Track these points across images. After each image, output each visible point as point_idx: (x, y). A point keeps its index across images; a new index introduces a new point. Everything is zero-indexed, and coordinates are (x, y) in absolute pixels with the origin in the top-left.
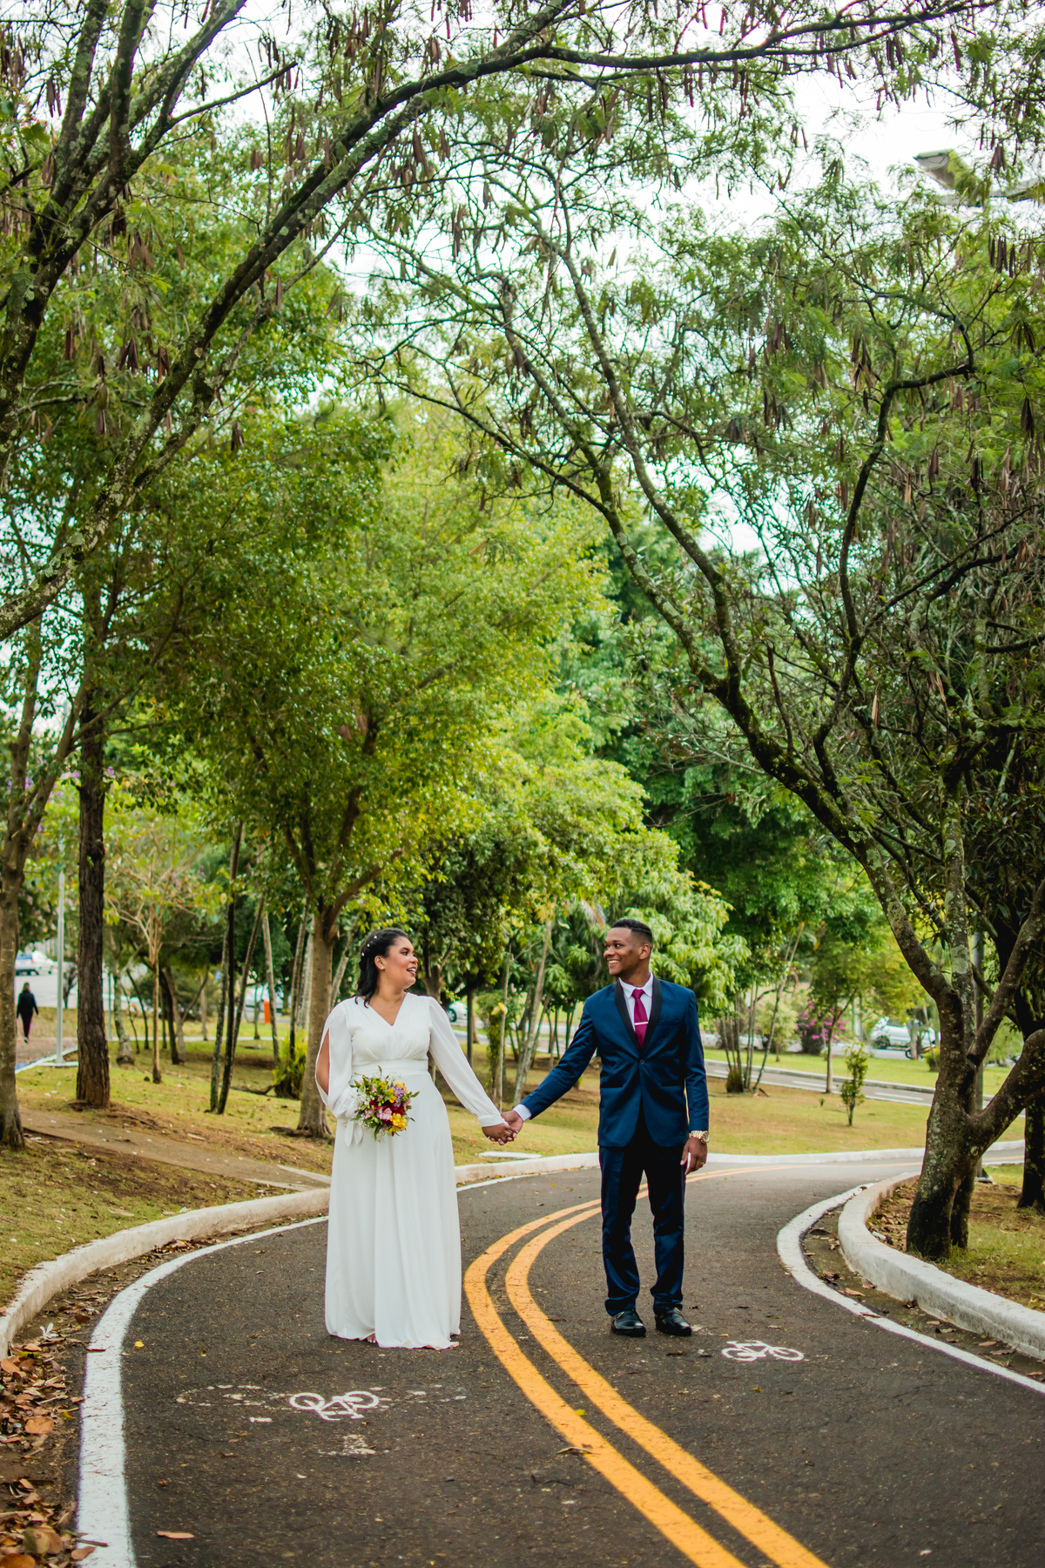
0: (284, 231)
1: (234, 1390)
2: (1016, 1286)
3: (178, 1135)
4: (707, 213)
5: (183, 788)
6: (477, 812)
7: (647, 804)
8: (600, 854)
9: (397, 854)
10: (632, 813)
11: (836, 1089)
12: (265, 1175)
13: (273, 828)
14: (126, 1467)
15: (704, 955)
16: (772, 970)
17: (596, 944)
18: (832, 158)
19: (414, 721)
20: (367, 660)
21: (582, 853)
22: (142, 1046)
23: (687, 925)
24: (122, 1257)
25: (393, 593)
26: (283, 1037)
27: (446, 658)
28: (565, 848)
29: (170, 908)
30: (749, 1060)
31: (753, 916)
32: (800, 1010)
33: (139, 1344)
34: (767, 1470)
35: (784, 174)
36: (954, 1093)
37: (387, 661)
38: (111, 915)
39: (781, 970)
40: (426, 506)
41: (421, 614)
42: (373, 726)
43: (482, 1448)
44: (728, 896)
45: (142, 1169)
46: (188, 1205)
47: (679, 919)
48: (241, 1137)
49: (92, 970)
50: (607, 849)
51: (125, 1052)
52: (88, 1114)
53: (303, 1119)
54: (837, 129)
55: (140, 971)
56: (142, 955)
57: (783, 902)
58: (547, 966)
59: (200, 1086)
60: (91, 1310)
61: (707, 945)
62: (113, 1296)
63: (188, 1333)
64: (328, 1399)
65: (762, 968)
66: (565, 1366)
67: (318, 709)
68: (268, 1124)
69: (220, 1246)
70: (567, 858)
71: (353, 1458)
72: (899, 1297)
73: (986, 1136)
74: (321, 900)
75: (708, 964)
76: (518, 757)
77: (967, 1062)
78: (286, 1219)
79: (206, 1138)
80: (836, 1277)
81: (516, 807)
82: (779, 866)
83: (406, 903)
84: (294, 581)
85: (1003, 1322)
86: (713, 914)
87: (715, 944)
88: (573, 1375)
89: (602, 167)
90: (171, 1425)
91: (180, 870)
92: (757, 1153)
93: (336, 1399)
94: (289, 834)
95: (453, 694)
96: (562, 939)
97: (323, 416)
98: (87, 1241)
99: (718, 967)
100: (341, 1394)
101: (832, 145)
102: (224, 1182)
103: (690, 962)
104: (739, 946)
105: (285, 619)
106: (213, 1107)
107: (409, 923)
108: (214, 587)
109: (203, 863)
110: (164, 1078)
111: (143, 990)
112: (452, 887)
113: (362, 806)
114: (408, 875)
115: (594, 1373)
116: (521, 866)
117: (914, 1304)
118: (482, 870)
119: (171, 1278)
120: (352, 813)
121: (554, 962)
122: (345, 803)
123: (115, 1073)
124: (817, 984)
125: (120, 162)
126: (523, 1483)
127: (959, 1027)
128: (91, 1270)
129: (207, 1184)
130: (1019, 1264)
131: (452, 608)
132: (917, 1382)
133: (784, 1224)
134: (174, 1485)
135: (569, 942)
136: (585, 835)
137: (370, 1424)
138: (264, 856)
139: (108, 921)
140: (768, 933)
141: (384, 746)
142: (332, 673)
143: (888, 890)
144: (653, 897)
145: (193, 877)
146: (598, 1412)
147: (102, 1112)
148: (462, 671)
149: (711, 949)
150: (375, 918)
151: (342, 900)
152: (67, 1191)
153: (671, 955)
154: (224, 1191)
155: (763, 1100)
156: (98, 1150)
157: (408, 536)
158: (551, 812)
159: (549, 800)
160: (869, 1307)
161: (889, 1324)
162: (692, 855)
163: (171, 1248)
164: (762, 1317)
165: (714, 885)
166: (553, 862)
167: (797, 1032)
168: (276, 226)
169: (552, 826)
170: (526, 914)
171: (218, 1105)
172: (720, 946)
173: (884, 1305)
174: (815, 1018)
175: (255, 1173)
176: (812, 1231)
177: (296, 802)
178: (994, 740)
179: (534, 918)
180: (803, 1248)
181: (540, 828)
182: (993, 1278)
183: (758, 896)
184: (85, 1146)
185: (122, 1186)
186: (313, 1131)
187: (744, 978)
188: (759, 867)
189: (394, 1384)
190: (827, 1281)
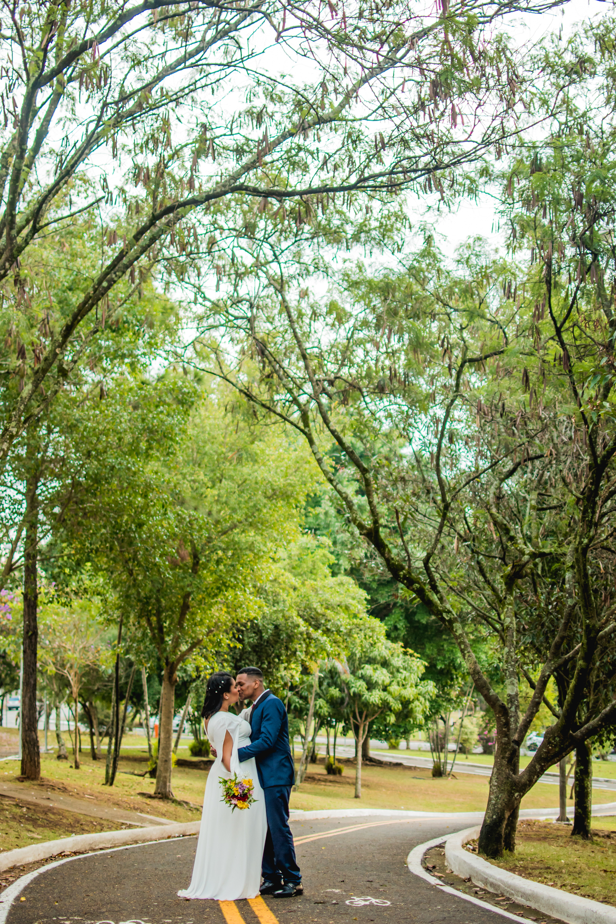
0: (105, 284)
2: (537, 872)
3: (79, 795)
4: (366, 264)
6: (259, 607)
7: (369, 602)
8: (339, 632)
9: (211, 631)
10: (360, 608)
12: (128, 818)
13: (140, 617)
15: (409, 693)
16: (455, 702)
17: (344, 686)
18: (428, 234)
19: (220, 553)
20: (185, 519)
21: (327, 632)
23: (399, 675)
25: (206, 480)
26: (154, 743)
27: (237, 517)
28: (317, 627)
29: (85, 665)
30: (446, 757)
31: (441, 670)
32: (480, 727)
33: (23, 899)
35: (400, 243)
36: (505, 762)
37: (196, 519)
38: (51, 670)
39: (461, 703)
41: (224, 492)
42: (196, 557)
44: (423, 656)
45: (54, 814)
46: (77, 833)
47: (396, 671)
48: (120, 797)
49: (30, 699)
50: (342, 629)
51: (63, 752)
52: (27, 784)
53: (158, 788)
57: (459, 661)
58: (316, 700)
59: (99, 770)
61: (411, 686)
62: (18, 878)
63: (53, 894)
64: (116, 923)
65: (449, 701)
66: (254, 909)
68: (139, 791)
69: (91, 854)
70: (316, 634)
72: (463, 877)
73: (524, 786)
74: (167, 659)
75: (412, 699)
76: (290, 575)
77: (512, 744)
78: (135, 842)
79: (97, 798)
80: (434, 867)
81: (288, 604)
83: (219, 662)
84: (135, 474)
85: (509, 886)
86: (415, 668)
87: (416, 685)
88: (257, 913)
89: (307, 239)
92: (443, 811)
93: (121, 923)
94: (149, 621)
95: (243, 538)
96: (325, 683)
97: (161, 378)
98: (10, 850)
99: (418, 699)
101: (429, 226)
102: (102, 822)
103: (401, 696)
104: (431, 687)
106: (107, 782)
109: (108, 639)
110: (81, 766)
112: (248, 653)
113: (191, 603)
114: (219, 644)
116: (290, 638)
117: (469, 880)
118: (267, 641)
119: (54, 869)
120: (185, 607)
121: (320, 697)
122: (181, 601)
125: (11, 250)
127: (507, 724)
128: (11, 865)
129: (92, 822)
130: (545, 861)
131: (242, 488)
132: (446, 915)
135: (329, 685)
136: (329, 621)
139: (49, 673)
140: (452, 679)
141: (204, 568)
142: (162, 526)
143: (466, 646)
144: (378, 658)
147: (35, 782)
148: (251, 524)
149: (414, 689)
150: (201, 669)
151: (180, 659)
152: (5, 824)
153: (390, 693)
154: (100, 826)
155: (454, 781)
156: (29, 803)
157: (215, 447)
158: (309, 607)
159: (308, 600)
160: (443, 881)
161: (448, 889)
162: (403, 633)
163: (61, 855)
164: (378, 886)
165: (416, 651)
166: (309, 637)
167: (479, 741)
168: (100, 282)
169: (309, 615)
170: (300, 669)
171: (110, 780)
172: (419, 687)
173: (452, 880)
174: (486, 732)
175: (122, 817)
176: (437, 846)
177: (153, 601)
178: (537, 560)
179: (306, 671)
180: (425, 854)
181: (301, 616)
182: (526, 868)
183: (444, 657)
184: (22, 801)
185: (39, 822)
186: (163, 795)
187: (436, 707)
188: (445, 640)
189: (157, 917)
190: (427, 869)
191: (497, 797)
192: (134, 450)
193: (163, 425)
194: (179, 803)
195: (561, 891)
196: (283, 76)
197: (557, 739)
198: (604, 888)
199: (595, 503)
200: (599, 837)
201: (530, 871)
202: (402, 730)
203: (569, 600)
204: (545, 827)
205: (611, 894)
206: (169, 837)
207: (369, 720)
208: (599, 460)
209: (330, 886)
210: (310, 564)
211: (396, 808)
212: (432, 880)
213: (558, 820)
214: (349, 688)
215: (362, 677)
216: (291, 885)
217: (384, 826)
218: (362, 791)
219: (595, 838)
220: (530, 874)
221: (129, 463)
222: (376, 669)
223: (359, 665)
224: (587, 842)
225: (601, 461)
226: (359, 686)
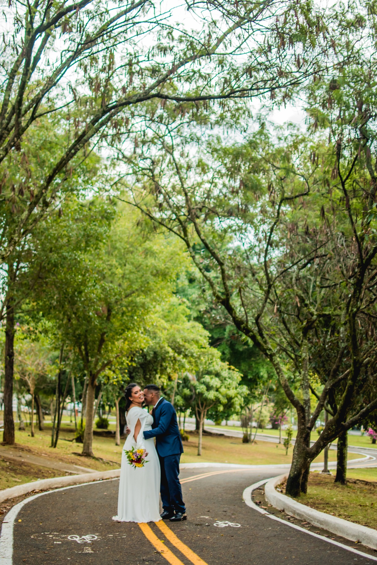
0: (73, 151)
1: (50, 534)
2: (322, 506)
3: (39, 454)
4: (222, 137)
5: (41, 333)
6: (147, 342)
7: (210, 338)
8: (192, 356)
9: (118, 356)
10: (205, 342)
11: (282, 443)
12: (69, 469)
13: (74, 346)
14: (13, 556)
15: (232, 393)
16: (258, 398)
17: (192, 388)
18: (262, 122)
19: (124, 309)
20: (106, 289)
21: (186, 356)
22: (28, 424)
23: (226, 382)
24: (16, 495)
25: (117, 264)
26: (79, 421)
27: (135, 287)
28: (179, 353)
29: (38, 374)
30: (251, 431)
31: (251, 379)
32: (271, 413)
33: (20, 521)
34: (219, 558)
35: (245, 127)
36: (302, 440)
37: (113, 289)
38: (17, 376)
39: (261, 398)
40: (129, 233)
41: (127, 272)
42: (109, 311)
43: (129, 551)
44: (241, 371)
45: (25, 466)
46: (41, 478)
47: (223, 380)
48: (62, 455)
49: (9, 396)
50: (195, 355)
51: (22, 426)
52: (7, 447)
53: (84, 450)
54: (263, 112)
55: (28, 397)
56: (28, 391)
57: (262, 374)
58: (175, 396)
59: (48, 438)
60: (5, 511)
61: (233, 389)
62: (12, 507)
63: (37, 517)
64: (80, 537)
65: (254, 397)
66: (160, 528)
67: (88, 306)
68: (72, 451)
69: (51, 491)
70: (179, 358)
71: (86, 554)
72: (279, 509)
73: (313, 455)
74: (91, 372)
75: (233, 396)
76: (163, 321)
77: (307, 429)
78: (75, 484)
79: (50, 456)
80: (260, 502)
81: (162, 339)
82: (260, 361)
83: (121, 374)
84: (79, 262)
85: (309, 516)
86: (235, 378)
87: (236, 388)
88: (162, 531)
90: (28, 544)
91: (42, 361)
92: (251, 464)
93: (83, 537)
94: (80, 349)
95: (138, 300)
96: (181, 386)
97: (92, 203)
98: (4, 489)
99: (237, 397)
100: (85, 535)
101: (262, 117)
102: (54, 471)
103: (227, 395)
104: (245, 390)
105: (77, 274)
106: (52, 445)
107: (122, 380)
108: (52, 264)
109: (51, 358)
110: (36, 435)
111: (28, 404)
112: (139, 368)
113: (106, 338)
114: (122, 363)
115: (170, 530)
116: (164, 360)
117: (283, 511)
118: (150, 361)
119: (33, 501)
120: (102, 341)
121: (178, 394)
122: (100, 338)
123: (17, 434)
124: (276, 403)
125: (18, 129)
126: (140, 561)
127: (304, 417)
128: (5, 498)
129: (48, 471)
130: (325, 499)
131: (138, 269)
132: (276, 533)
133: (248, 486)
134: (28, 561)
135: (183, 387)
136: (187, 349)
137: (93, 544)
138: (72, 356)
139: (16, 378)
140: (256, 385)
141: (114, 317)
142: (93, 293)
143: (280, 371)
144: (214, 371)
145: (47, 363)
146: (168, 541)
147: (12, 446)
148: (142, 291)
149: (235, 390)
150: (110, 378)
151: (99, 372)
153: (220, 393)
154: (54, 473)
155: (256, 445)
156: (10, 459)
157: (123, 244)
158: (174, 341)
159: (174, 337)
160: (268, 511)
161: (272, 517)
162: (228, 356)
163: (34, 492)
164: (230, 514)
165: (236, 367)
166: (175, 359)
167: (270, 421)
168: (70, 150)
169: (175, 346)
170: (167, 377)
171: (54, 445)
172: (238, 389)
173: (273, 511)
174: (275, 416)
175: (65, 468)
176: (257, 489)
177: (83, 337)
178: (321, 319)
179: (170, 379)
180: (252, 494)
181: (171, 347)
182: (314, 504)
183: (253, 371)
184: (5, 458)
185: (18, 471)
186: (87, 454)
187: (247, 401)
188: (253, 361)
189: (103, 533)
190: (256, 503)
191: (297, 461)
192: (77, 248)
193: (96, 232)
194: (97, 459)
195: (339, 518)
196: (178, 25)
197: (334, 427)
198: (365, 517)
199: (361, 287)
200: (350, 483)
201: (317, 505)
202: (226, 415)
203: (343, 344)
204: (317, 476)
205: (369, 521)
206: (94, 481)
207: (207, 408)
208: (364, 261)
209: (202, 515)
210: (175, 314)
211: (223, 462)
212: (263, 512)
213: (323, 471)
214: (196, 389)
215: (204, 383)
216: (180, 514)
217: (221, 475)
218: (202, 451)
219: (348, 483)
220: (317, 507)
221: (76, 255)
222: (212, 378)
223: (202, 375)
224: (344, 486)
225: (366, 262)
226: (202, 388)
